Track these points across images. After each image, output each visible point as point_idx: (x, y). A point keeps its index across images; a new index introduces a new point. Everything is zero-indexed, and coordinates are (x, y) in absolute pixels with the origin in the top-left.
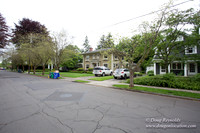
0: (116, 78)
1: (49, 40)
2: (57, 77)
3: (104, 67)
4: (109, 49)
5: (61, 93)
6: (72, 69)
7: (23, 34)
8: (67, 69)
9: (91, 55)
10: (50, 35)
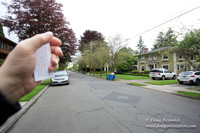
0: (181, 83)
1: (105, 45)
2: (113, 78)
3: (163, 70)
4: (171, 48)
5: (118, 94)
6: (126, 71)
7: (86, 42)
8: (122, 71)
9: (147, 56)
10: (106, 40)
